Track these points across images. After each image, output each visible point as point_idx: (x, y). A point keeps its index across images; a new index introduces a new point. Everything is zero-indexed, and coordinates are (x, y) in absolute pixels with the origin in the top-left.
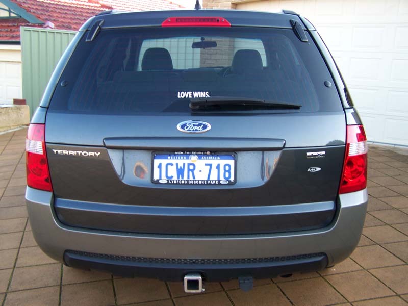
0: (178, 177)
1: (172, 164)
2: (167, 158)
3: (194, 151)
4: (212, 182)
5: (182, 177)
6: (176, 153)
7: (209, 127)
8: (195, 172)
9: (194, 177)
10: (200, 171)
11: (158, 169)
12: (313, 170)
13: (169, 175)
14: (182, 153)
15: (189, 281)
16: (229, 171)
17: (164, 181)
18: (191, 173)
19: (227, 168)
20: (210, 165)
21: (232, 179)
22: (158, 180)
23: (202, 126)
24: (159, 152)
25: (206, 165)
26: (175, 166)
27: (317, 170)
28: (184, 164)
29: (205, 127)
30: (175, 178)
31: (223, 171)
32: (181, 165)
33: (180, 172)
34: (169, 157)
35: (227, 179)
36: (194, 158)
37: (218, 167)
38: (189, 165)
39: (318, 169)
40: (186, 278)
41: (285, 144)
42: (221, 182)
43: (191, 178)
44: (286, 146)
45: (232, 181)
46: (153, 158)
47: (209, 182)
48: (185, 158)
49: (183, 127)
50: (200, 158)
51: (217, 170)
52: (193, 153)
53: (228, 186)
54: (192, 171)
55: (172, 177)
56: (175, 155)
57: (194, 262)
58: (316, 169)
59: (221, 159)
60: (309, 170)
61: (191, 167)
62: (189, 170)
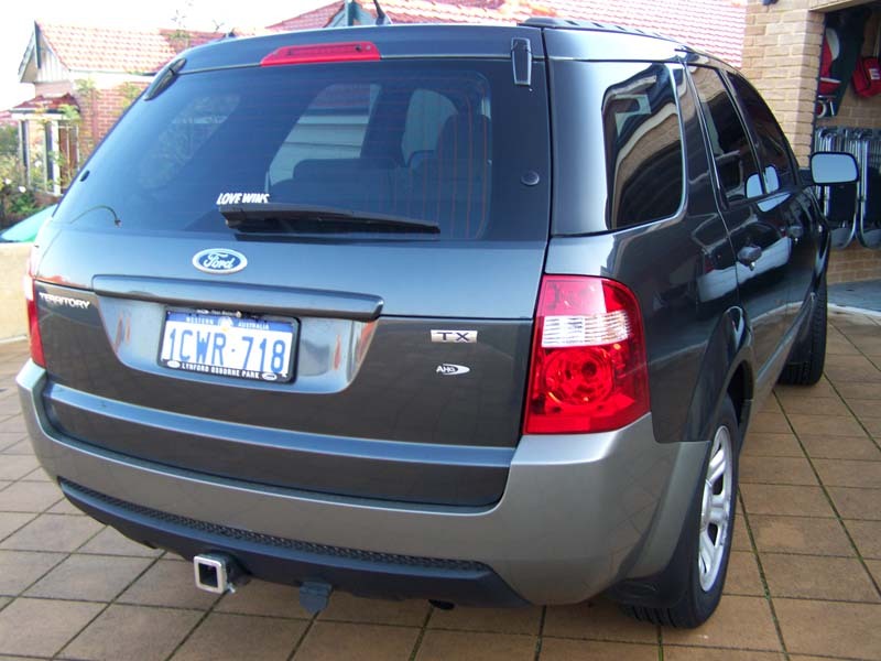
0: (198, 360)
1: (190, 333)
2: (185, 321)
3: (227, 311)
4: (248, 375)
5: (204, 361)
6: (199, 311)
7: (244, 263)
8: (224, 350)
9: (222, 363)
10: (233, 350)
11: (171, 341)
12: (449, 369)
13: (185, 354)
14: (207, 312)
15: (203, 567)
16: (281, 356)
17: (174, 364)
18: (217, 351)
19: (279, 349)
20: (251, 340)
21: (284, 372)
22: (166, 361)
23: (233, 259)
24: (172, 308)
25: (245, 339)
26: (195, 334)
27: (458, 372)
28: (209, 334)
29: (237, 262)
30: (193, 359)
31: (271, 355)
32: (203, 336)
33: (202, 348)
34: (188, 319)
35: (276, 372)
36: (226, 324)
37: (263, 346)
38: (217, 335)
39: (463, 370)
40: (198, 559)
41: (380, 307)
42: (264, 376)
43: (217, 363)
44: (384, 312)
45: (284, 376)
46: (167, 318)
47: (244, 373)
48: (212, 321)
49: (201, 261)
50: (235, 325)
51: (261, 351)
52: (224, 313)
53: (276, 385)
54: (221, 348)
55: (188, 357)
56: (198, 315)
57: (224, 532)
58: (456, 369)
59: (270, 329)
60: (440, 369)
61: (220, 341)
62: (216, 346)
